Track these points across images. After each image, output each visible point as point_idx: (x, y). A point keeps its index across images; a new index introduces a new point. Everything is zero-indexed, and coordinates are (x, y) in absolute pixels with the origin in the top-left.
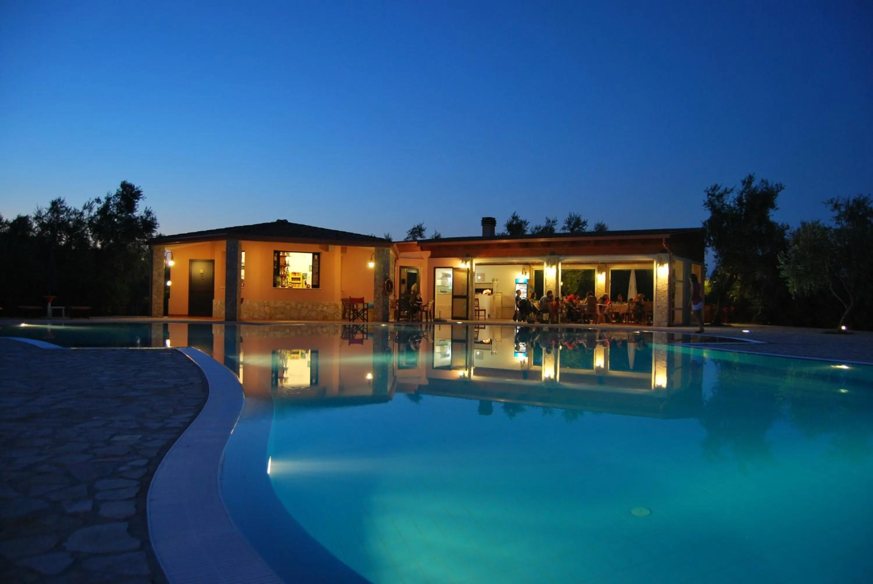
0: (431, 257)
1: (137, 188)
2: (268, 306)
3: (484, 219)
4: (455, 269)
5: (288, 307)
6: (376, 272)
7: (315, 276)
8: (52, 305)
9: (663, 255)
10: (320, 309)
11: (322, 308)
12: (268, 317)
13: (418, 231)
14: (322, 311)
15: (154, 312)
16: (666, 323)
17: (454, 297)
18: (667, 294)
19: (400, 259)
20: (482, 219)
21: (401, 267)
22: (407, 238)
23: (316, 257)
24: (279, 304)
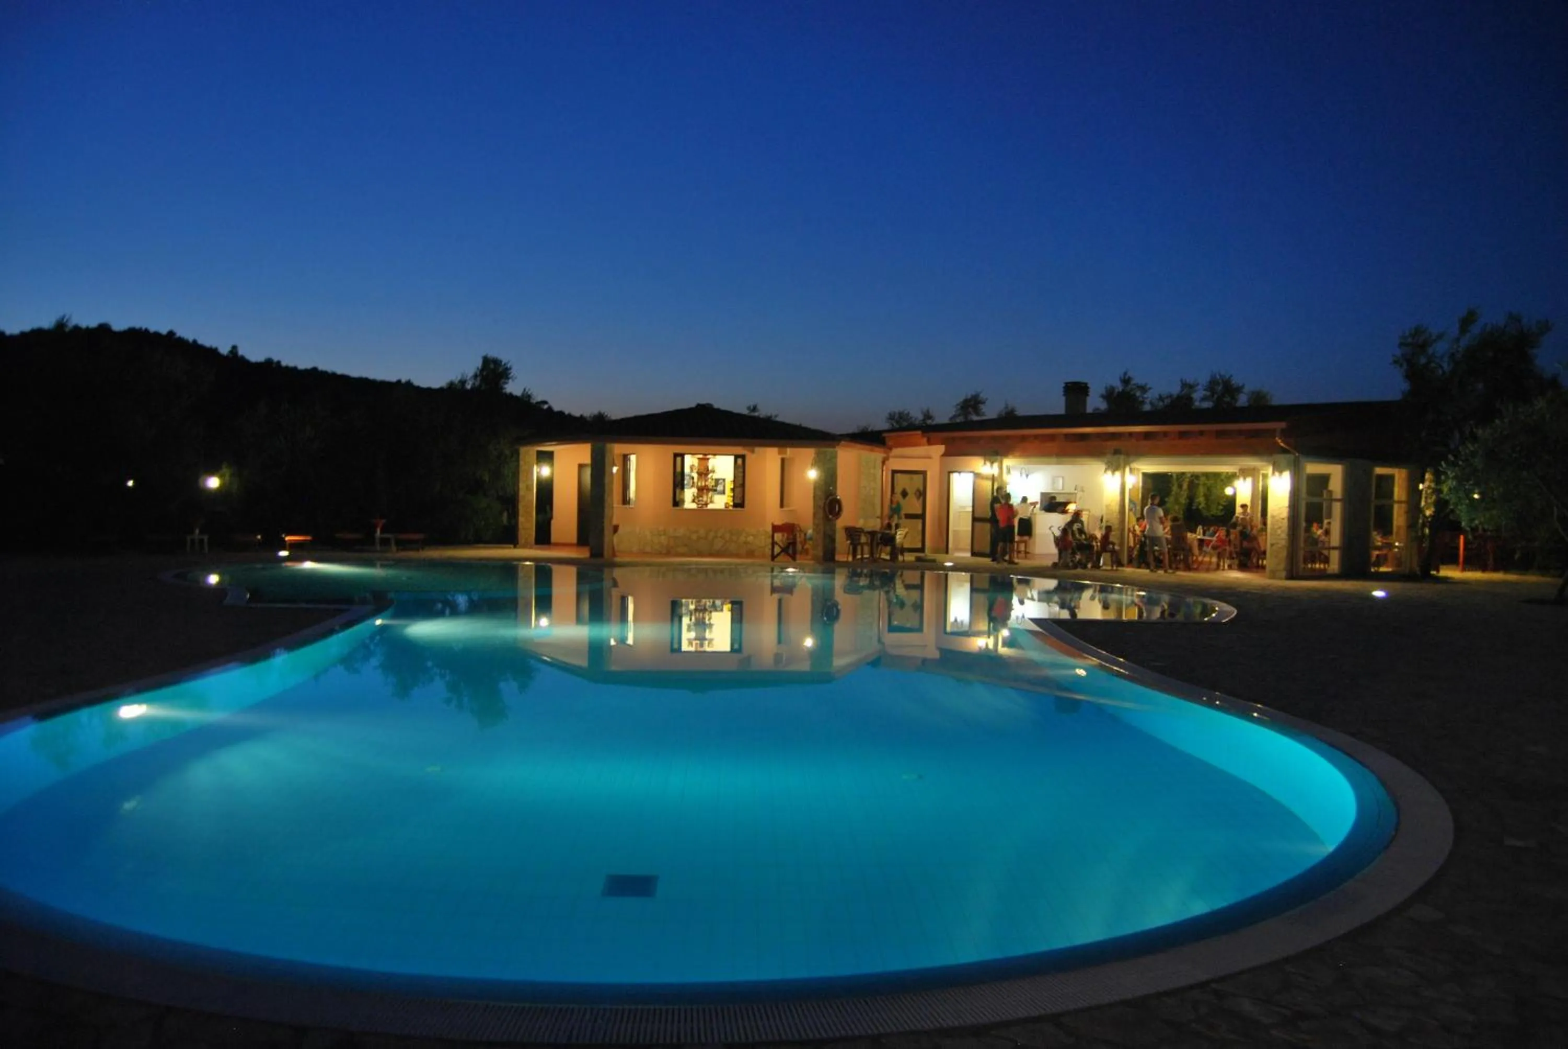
0: (946, 454)
1: (505, 364)
2: (665, 534)
3: (1069, 385)
4: (977, 476)
5: (694, 537)
6: (817, 486)
7: (738, 490)
8: (382, 532)
9: (1282, 458)
10: (742, 539)
11: (746, 537)
12: (664, 551)
13: (972, 404)
14: (746, 543)
15: (522, 540)
16: (1284, 574)
17: (975, 519)
18: (1285, 524)
19: (891, 460)
20: (1064, 385)
21: (894, 472)
22: (954, 417)
23: (740, 461)
24: (681, 532)
